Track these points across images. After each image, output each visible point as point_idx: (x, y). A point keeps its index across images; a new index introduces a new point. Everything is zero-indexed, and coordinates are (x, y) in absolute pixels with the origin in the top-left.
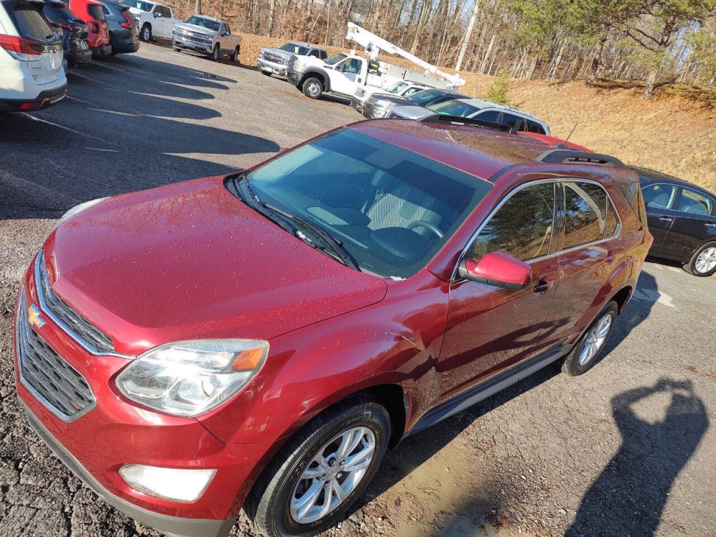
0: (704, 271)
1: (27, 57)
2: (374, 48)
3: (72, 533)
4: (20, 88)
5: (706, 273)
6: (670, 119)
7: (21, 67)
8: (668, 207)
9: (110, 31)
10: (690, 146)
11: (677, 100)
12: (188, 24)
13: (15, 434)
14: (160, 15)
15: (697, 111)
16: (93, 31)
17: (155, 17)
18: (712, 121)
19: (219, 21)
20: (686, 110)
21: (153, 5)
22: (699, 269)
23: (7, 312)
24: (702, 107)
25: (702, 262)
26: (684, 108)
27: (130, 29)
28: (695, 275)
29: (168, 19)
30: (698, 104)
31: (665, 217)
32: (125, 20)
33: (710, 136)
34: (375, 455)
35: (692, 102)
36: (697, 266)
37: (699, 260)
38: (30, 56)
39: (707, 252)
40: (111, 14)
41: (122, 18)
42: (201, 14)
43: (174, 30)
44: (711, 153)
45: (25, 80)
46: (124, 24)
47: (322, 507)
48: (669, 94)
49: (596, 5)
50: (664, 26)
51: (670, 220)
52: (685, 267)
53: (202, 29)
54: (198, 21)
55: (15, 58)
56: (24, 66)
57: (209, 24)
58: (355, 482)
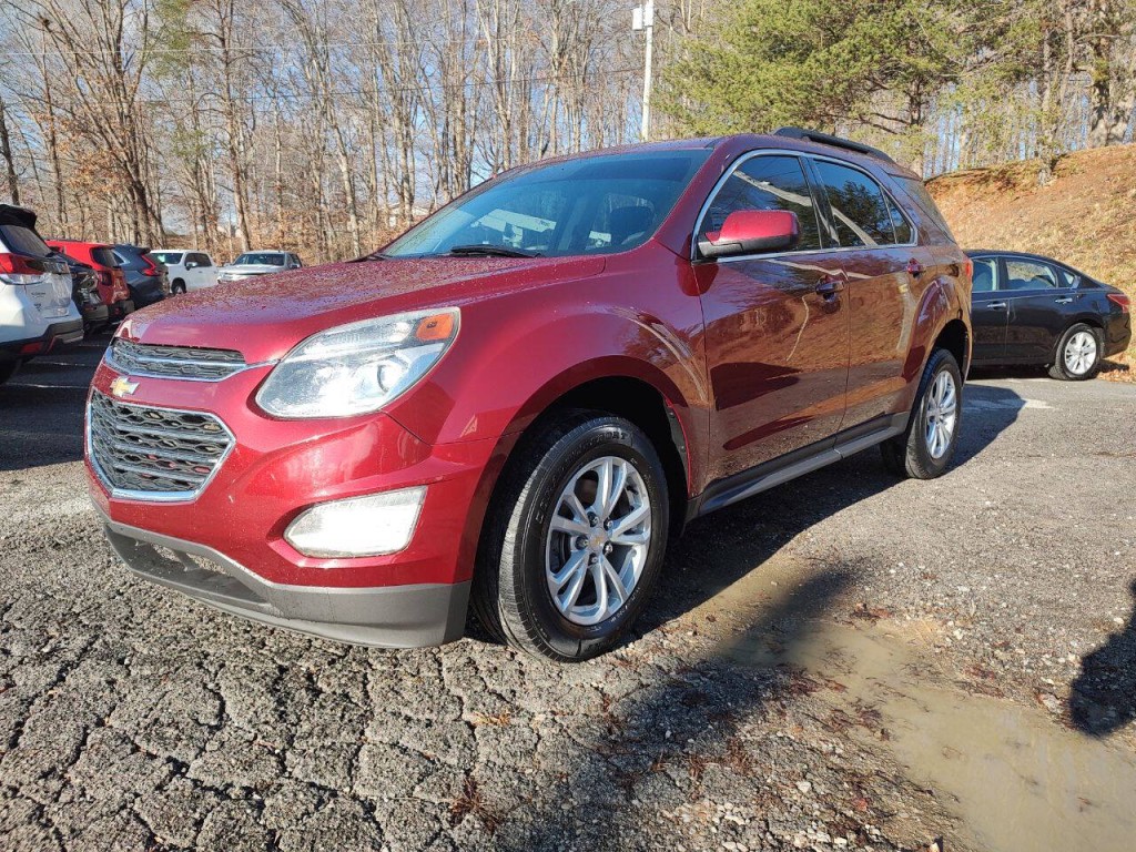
0: (1081, 371)
1: (22, 279)
2: (515, 230)
3: (227, 703)
4: (19, 322)
5: (1085, 374)
6: (961, 215)
7: (17, 293)
8: (994, 288)
9: (129, 286)
10: (1002, 239)
11: (962, 189)
12: (238, 266)
13: (107, 638)
14: (194, 264)
15: (995, 197)
16: (103, 284)
17: (188, 269)
18: (1019, 201)
19: (282, 252)
20: (980, 199)
21: (181, 255)
22: (1073, 370)
23: (58, 544)
24: (1000, 189)
25: (1074, 358)
26: (976, 196)
27: (155, 276)
28: (1072, 380)
29: (207, 268)
30: (993, 186)
31: (995, 303)
32: (146, 265)
33: (1025, 219)
34: (655, 522)
35: (984, 185)
36: (1068, 365)
37: (1068, 357)
38: (29, 277)
39: (1074, 341)
40: (126, 262)
41: (141, 264)
42: (251, 249)
43: (219, 278)
44: (1035, 239)
45: (24, 312)
46: (146, 272)
47: (596, 605)
48: (948, 187)
49: (806, 93)
50: (908, 99)
51: (1004, 304)
52: (1052, 371)
53: (259, 268)
54: (253, 259)
55: (7, 283)
56: (20, 290)
57: (267, 259)
58: (635, 570)
